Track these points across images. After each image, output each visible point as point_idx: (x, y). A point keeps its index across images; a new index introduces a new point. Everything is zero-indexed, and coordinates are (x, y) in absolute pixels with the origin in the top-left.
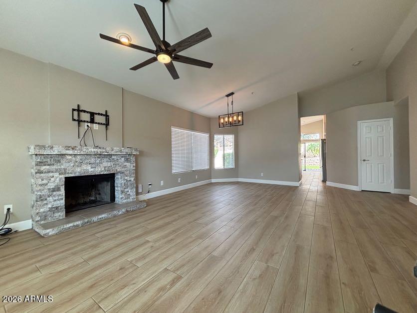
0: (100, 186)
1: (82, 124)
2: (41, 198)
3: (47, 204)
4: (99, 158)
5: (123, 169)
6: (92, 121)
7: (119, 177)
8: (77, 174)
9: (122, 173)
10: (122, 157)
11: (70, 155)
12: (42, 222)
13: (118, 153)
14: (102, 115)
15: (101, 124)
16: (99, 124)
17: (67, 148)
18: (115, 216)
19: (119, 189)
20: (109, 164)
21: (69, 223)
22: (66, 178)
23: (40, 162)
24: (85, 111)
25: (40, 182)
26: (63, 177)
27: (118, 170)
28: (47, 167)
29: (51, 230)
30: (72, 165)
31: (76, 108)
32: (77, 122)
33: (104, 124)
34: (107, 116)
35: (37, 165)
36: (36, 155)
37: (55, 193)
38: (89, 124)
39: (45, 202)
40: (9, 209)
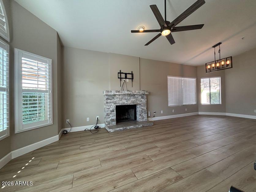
0: (129, 111)
1: (122, 79)
2: (108, 115)
3: (110, 117)
4: (129, 96)
5: (140, 103)
6: (126, 78)
7: (139, 106)
8: (120, 104)
9: (140, 105)
10: (140, 96)
11: (118, 95)
12: (108, 126)
13: (138, 94)
14: (130, 74)
15: (130, 79)
16: (129, 79)
17: (117, 92)
18: (137, 128)
19: (139, 113)
20: (134, 100)
21: (118, 127)
22: (116, 106)
23: (107, 98)
24: (123, 73)
25: (107, 107)
26: (115, 105)
27: (138, 103)
28: (110, 101)
29: (112, 130)
30: (118, 100)
31: (119, 72)
32: (120, 79)
33: (131, 79)
34: (132, 74)
35: (106, 100)
36: (106, 95)
37: (112, 113)
38: (125, 79)
39: (109, 116)
40: (98, 118)
